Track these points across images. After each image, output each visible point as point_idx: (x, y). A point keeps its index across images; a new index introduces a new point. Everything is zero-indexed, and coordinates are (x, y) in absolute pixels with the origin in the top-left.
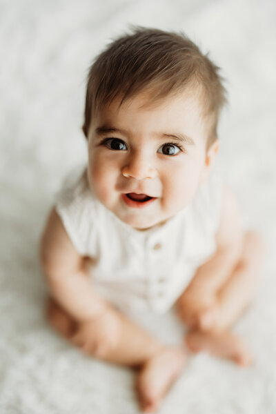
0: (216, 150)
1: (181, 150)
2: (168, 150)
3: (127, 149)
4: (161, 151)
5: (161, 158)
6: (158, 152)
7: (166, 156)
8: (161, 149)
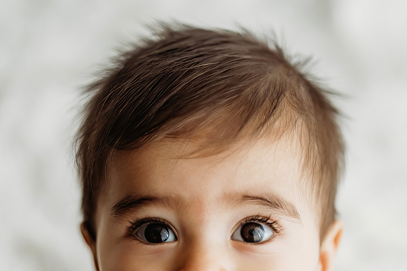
0: (336, 240)
1: (275, 230)
2: (251, 234)
3: (176, 239)
4: (238, 236)
5: (239, 249)
6: (232, 238)
7: (249, 245)
8: (239, 232)
